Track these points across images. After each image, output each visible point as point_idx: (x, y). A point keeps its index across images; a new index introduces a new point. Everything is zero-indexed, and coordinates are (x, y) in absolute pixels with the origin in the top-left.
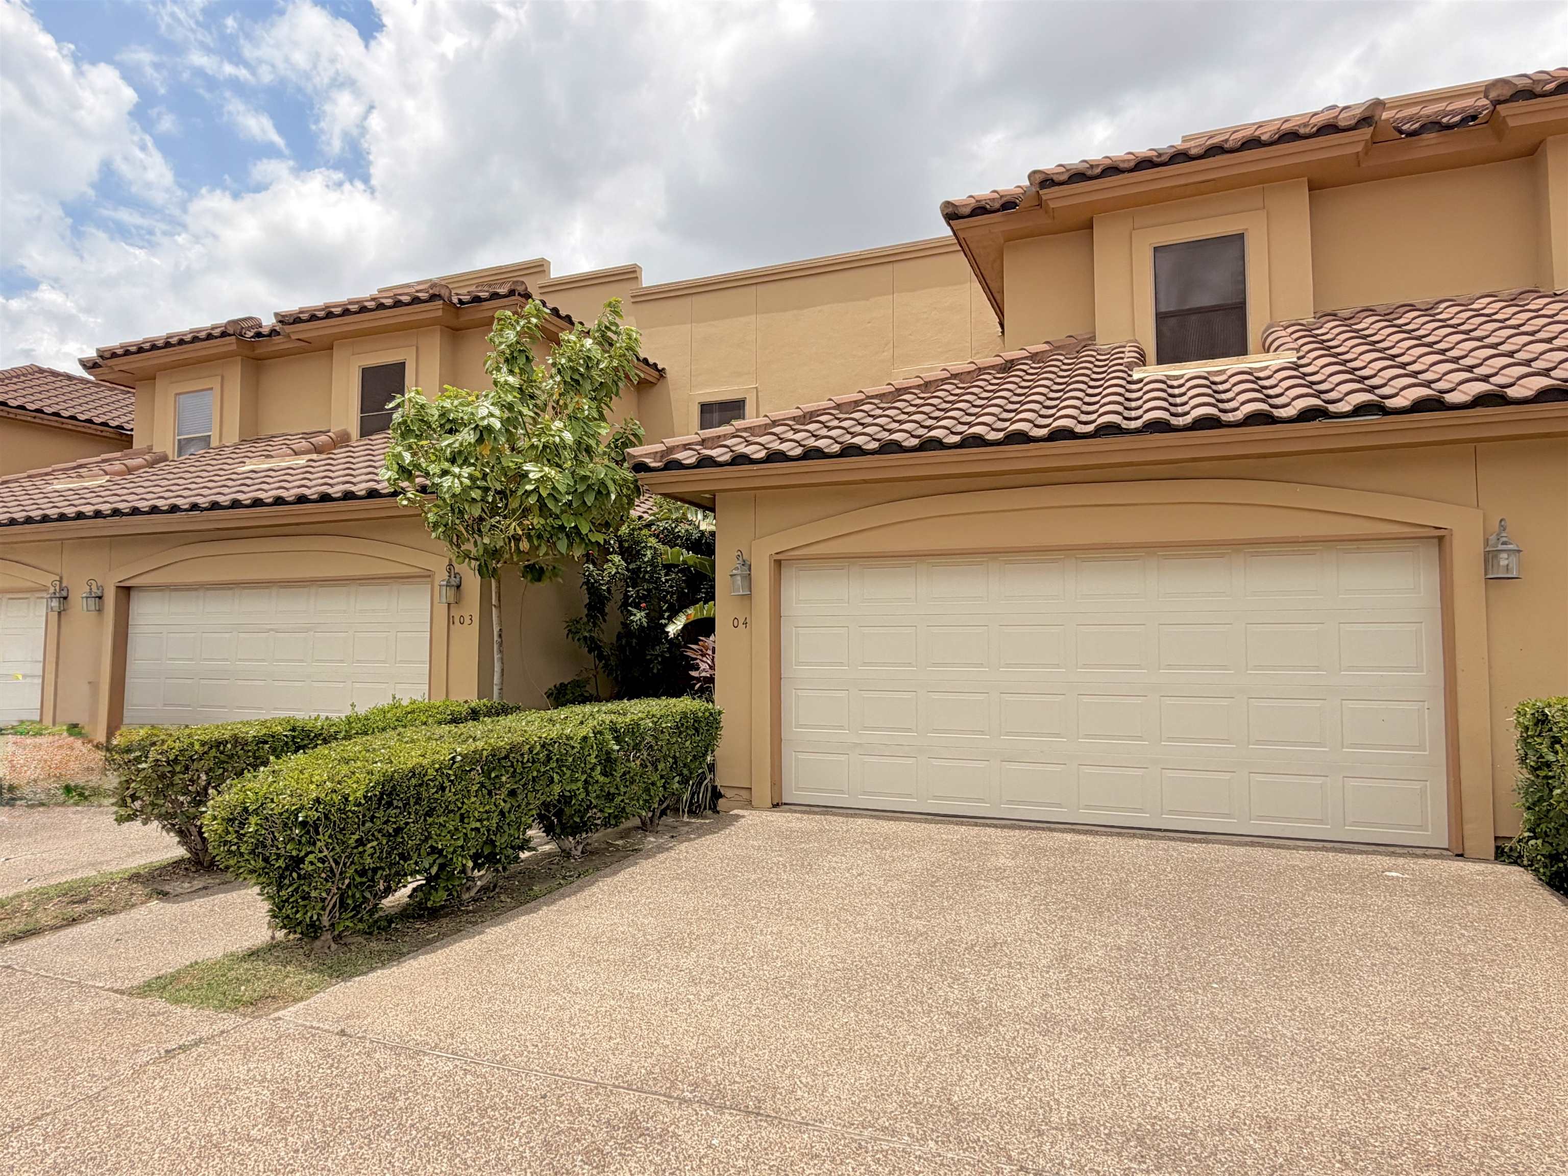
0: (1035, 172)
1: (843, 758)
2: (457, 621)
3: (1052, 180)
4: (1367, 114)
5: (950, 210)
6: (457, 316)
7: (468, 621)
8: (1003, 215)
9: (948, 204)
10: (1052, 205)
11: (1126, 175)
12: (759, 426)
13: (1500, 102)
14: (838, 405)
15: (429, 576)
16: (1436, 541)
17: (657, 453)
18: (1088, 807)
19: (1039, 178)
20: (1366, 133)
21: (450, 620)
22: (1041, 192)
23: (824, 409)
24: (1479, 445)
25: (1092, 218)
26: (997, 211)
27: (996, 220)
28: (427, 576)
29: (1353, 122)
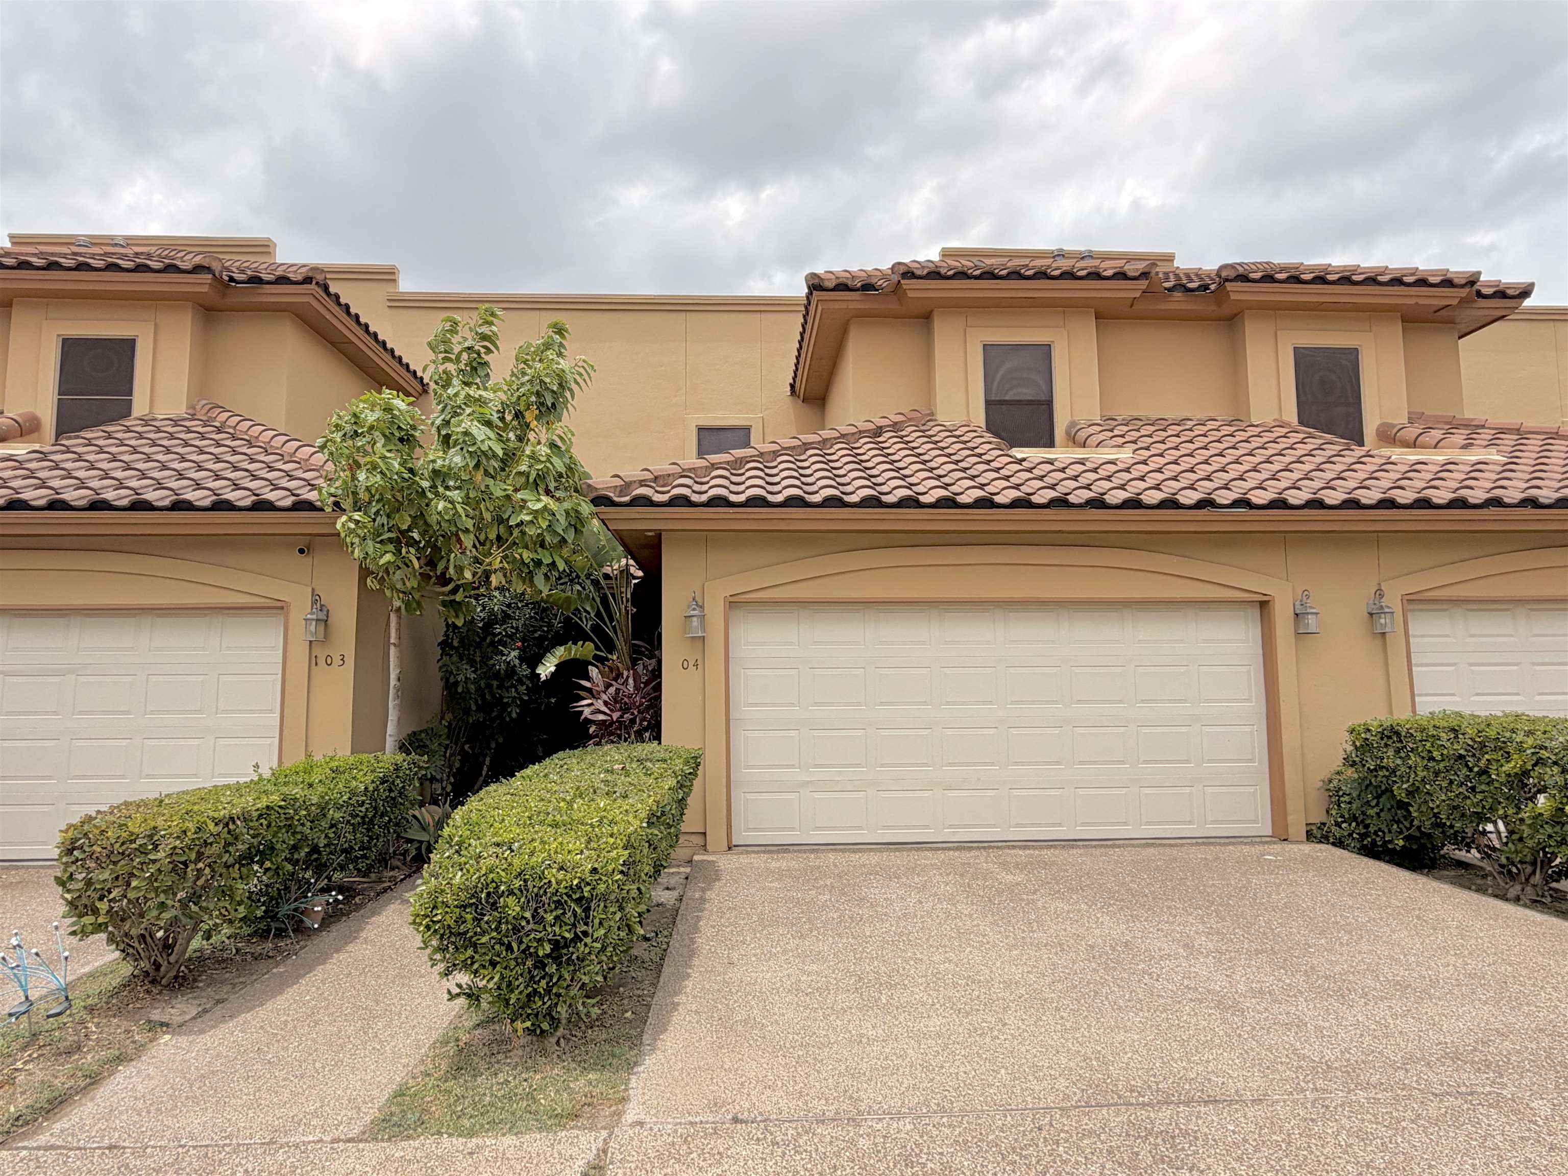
0: (899, 264)
1: (793, 796)
2: (321, 661)
3: (913, 273)
4: (1146, 270)
5: (816, 281)
6: (224, 295)
7: (337, 660)
8: (862, 295)
9: (814, 275)
10: (910, 294)
11: (973, 281)
12: (701, 468)
13: (1227, 280)
14: (762, 454)
15: (282, 608)
16: (1258, 605)
17: (616, 487)
18: (1018, 825)
19: (902, 269)
20: (1143, 284)
21: (313, 661)
22: (902, 282)
23: (751, 457)
24: (1288, 535)
25: (932, 311)
26: (858, 290)
27: (853, 298)
28: (279, 608)
29: (1137, 274)
